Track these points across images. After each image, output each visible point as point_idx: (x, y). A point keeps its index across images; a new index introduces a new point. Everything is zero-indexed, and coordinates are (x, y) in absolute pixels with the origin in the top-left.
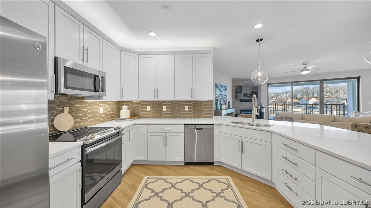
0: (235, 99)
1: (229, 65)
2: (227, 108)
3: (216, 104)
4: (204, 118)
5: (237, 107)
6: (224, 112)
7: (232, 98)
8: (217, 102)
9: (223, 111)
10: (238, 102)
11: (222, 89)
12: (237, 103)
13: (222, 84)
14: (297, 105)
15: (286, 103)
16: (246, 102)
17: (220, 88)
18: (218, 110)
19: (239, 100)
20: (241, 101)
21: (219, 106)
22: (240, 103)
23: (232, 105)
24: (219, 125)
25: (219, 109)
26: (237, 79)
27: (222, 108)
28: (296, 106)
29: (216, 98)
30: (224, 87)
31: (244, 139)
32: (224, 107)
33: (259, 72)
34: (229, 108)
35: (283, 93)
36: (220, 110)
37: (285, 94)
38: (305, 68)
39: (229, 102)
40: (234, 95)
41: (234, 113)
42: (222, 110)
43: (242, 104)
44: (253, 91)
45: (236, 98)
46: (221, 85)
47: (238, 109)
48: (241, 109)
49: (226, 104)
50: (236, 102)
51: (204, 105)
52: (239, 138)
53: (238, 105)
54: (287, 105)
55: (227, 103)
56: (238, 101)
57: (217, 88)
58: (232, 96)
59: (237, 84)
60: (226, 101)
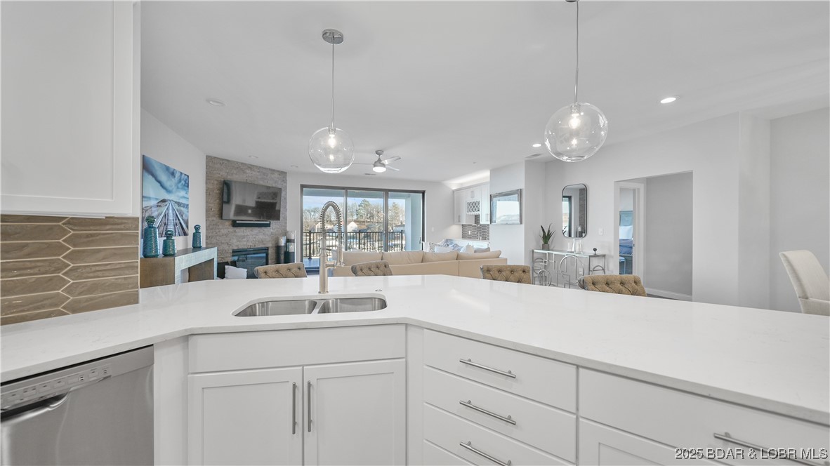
0: (216, 219)
1: (208, 101)
2: (190, 246)
3: (148, 235)
4: (74, 311)
5: (223, 243)
6: (182, 263)
7: (208, 216)
8: (150, 227)
9: (177, 259)
10: (226, 228)
11: (170, 183)
12: (224, 231)
13: (172, 166)
14: (331, 234)
15: (314, 230)
16: (250, 229)
17: (163, 177)
18: (156, 256)
19: (230, 222)
20: (235, 224)
21: (160, 241)
22: (232, 229)
23: (207, 237)
24: (186, 338)
25: (160, 251)
26: (223, 160)
27: (174, 250)
28: (329, 236)
29: (144, 210)
30: (177, 175)
31: (312, 374)
32: (179, 243)
33: (332, 136)
34: (196, 247)
35: (308, 211)
36: (165, 255)
37: (312, 213)
38: (379, 160)
39: (197, 228)
40: (215, 206)
41: (216, 260)
42: (173, 255)
43: (239, 234)
44: (260, 200)
45: (221, 216)
46: (167, 168)
47: (226, 247)
48: (235, 248)
49: (185, 234)
50: (220, 227)
51: (73, 240)
52: (294, 375)
53: (226, 235)
54: (315, 234)
55: (191, 231)
56: (228, 224)
57: (150, 177)
58: (208, 211)
59: (223, 174)
60: (187, 223)
